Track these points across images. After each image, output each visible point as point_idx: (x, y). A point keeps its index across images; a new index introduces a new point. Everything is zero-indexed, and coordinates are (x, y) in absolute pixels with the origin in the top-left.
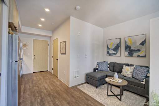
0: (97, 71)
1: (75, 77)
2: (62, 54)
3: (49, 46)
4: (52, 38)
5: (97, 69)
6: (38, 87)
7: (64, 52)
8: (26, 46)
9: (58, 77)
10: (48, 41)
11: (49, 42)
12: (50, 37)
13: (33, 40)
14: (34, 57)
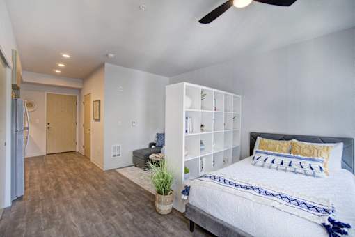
0: (153, 147)
1: (115, 156)
2: (96, 120)
3: (78, 106)
4: (82, 92)
5: (154, 144)
6: (53, 172)
7: (98, 118)
8: (32, 106)
9: (92, 158)
10: (76, 97)
11: (78, 97)
12: (80, 90)
13: (45, 95)
14: (48, 126)
